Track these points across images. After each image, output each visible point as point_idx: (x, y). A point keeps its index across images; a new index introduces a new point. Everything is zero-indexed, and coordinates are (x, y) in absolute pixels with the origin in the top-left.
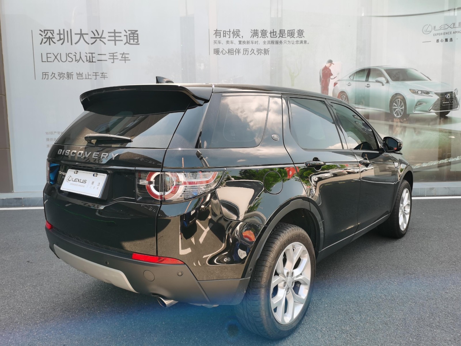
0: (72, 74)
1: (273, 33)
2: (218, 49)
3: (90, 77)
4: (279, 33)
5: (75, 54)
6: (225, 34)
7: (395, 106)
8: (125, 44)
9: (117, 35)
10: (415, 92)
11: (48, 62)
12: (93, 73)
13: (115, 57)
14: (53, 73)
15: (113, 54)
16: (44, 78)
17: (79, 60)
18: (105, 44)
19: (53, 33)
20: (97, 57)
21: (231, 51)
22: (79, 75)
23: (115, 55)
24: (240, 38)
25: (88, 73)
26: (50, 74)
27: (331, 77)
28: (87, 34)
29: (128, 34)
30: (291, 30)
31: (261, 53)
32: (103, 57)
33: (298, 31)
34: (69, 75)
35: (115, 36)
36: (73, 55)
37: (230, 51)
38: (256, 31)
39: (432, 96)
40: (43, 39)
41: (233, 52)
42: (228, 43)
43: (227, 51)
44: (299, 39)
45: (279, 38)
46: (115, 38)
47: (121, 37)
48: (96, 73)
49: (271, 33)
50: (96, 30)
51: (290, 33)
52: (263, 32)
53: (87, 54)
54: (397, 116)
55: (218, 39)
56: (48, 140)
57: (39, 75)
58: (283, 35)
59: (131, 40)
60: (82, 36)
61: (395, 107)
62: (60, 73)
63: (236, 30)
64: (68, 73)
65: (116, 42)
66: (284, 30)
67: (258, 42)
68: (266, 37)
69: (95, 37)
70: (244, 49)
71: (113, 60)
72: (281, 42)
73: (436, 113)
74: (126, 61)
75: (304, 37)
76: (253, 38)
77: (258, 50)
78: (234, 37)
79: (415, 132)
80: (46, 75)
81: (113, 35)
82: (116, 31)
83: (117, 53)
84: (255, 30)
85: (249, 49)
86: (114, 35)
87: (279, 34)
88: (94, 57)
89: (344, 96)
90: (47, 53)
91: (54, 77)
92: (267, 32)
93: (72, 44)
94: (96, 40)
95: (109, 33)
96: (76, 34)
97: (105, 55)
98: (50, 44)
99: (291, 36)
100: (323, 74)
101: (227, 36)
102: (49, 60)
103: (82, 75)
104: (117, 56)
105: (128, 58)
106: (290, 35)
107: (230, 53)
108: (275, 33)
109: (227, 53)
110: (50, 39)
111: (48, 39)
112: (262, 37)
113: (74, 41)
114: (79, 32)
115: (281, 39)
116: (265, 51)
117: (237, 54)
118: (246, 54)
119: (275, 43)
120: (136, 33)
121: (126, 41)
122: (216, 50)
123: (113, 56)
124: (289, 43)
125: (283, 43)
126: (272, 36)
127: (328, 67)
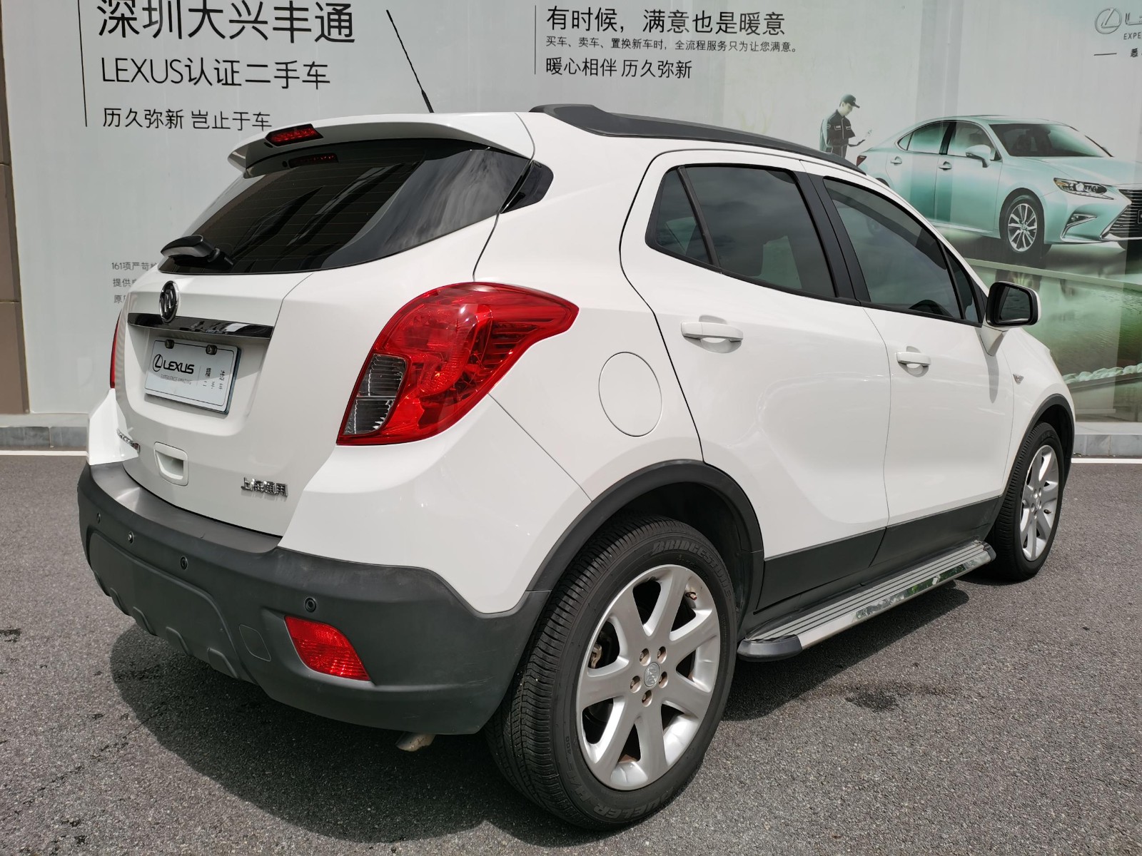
0: (179, 114)
1: (701, 19)
2: (558, 60)
3: (225, 123)
4: (719, 21)
5: (189, 63)
6: (578, 19)
7: (1017, 223)
8: (317, 40)
9: (296, 14)
10: (1069, 187)
11: (118, 80)
12: (235, 113)
13: (290, 74)
14: (131, 112)
15: (286, 64)
16: (108, 123)
17: (198, 78)
18: (266, 38)
19: (134, 6)
20: (243, 73)
21: (591, 64)
22: (200, 117)
23: (290, 66)
24: (616, 31)
25: (221, 113)
26: (124, 113)
27: (850, 139)
28: (221, 11)
29: (325, 14)
30: (749, 14)
31: (671, 73)
32: (260, 74)
33: (768, 17)
34: (172, 118)
35: (292, 19)
36: (183, 64)
37: (589, 65)
38: (657, 14)
39: (1113, 199)
40: (105, 21)
41: (597, 69)
42: (584, 44)
43: (582, 66)
44: (771, 39)
45: (717, 33)
46: (292, 24)
47: (306, 20)
48: (241, 113)
49: (696, 20)
50: (244, 2)
51: (747, 21)
52: (676, 16)
53: (219, 62)
54: (1018, 247)
55: (558, 31)
56: (116, 282)
57: (97, 116)
58: (728, 26)
59: (332, 29)
60: (206, 17)
61: (1013, 225)
62: (150, 111)
63: (606, 10)
64: (170, 111)
65: (295, 33)
66: (733, 13)
67: (662, 42)
68: (685, 31)
69: (241, 19)
70: (625, 61)
71: (285, 79)
72: (722, 44)
73: (1120, 242)
75: (784, 33)
76: (650, 31)
77: (661, 64)
78: (601, 29)
79: (1064, 291)
80: (113, 114)
81: (287, 14)
82: (294, 6)
83: (296, 62)
84: (654, 12)
85: (637, 61)
86: (289, 16)
87: (718, 23)
88: (238, 72)
90: (117, 60)
91: (134, 121)
92: (688, 17)
93: (180, 37)
94: (243, 28)
95: (276, 8)
96: (191, 10)
97: (266, 66)
98: (124, 35)
99: (749, 31)
100: (830, 132)
101: (583, 26)
102: (122, 75)
103: (206, 118)
104: (296, 70)
105: (324, 76)
106: (747, 28)
107: (588, 71)
108: (706, 21)
109: (582, 69)
110: (126, 22)
111: (121, 22)
112: (673, 30)
113: (188, 27)
114: (202, 7)
115: (722, 36)
116: (679, 67)
117: (607, 73)
118: (630, 75)
119: (706, 46)
120: (344, 11)
121: (320, 33)
122: (552, 62)
123: (286, 71)
124: (744, 49)
125: (728, 47)
126: (700, 28)
127: (842, 115)
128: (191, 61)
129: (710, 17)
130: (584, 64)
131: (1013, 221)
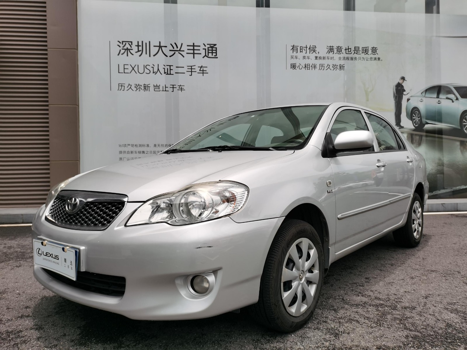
0: (148, 86)
1: (348, 49)
2: (295, 64)
3: (167, 89)
5: (153, 66)
6: (302, 49)
7: (465, 122)
8: (203, 57)
9: (195, 48)
11: (124, 73)
12: (171, 85)
13: (193, 70)
14: (129, 85)
15: (191, 66)
16: (120, 89)
17: (156, 72)
18: (184, 57)
19: (132, 44)
20: (175, 70)
21: (307, 66)
22: (157, 87)
23: (193, 67)
24: (316, 53)
25: (165, 85)
26: (126, 86)
27: (404, 92)
28: (166, 47)
29: (206, 48)
30: (365, 47)
31: (337, 69)
32: (180, 70)
33: (372, 48)
34: (146, 87)
35: (194, 50)
36: (150, 67)
37: (306, 66)
38: (331, 48)
40: (120, 50)
41: (309, 67)
42: (304, 58)
43: (304, 66)
44: (373, 56)
45: (353, 54)
46: (194, 52)
47: (199, 50)
48: (173, 85)
49: (346, 50)
50: (175, 43)
51: (364, 50)
52: (338, 48)
53: (165, 66)
55: (295, 54)
56: (121, 152)
57: (115, 86)
58: (358, 51)
59: (209, 54)
60: (160, 49)
61: (465, 124)
62: (136, 84)
63: (313, 46)
64: (145, 84)
65: (195, 55)
66: (359, 47)
67: (333, 57)
68: (342, 54)
69: (174, 49)
70: (320, 64)
71: (191, 72)
72: (355, 58)
74: (204, 74)
75: (378, 54)
76: (329, 54)
77: (333, 65)
78: (311, 53)
80: (122, 86)
81: (192, 48)
82: (195, 45)
83: (195, 66)
84: (330, 47)
85: (324, 64)
87: (354, 51)
88: (172, 70)
89: (417, 112)
90: (124, 65)
91: (130, 89)
92: (343, 49)
93: (150, 56)
94: (175, 53)
95: (188, 46)
96: (154, 46)
97: (184, 67)
98: (127, 56)
99: (365, 53)
100: (397, 90)
101: (304, 52)
102: (126, 71)
103: (159, 87)
104: (195, 69)
105: (206, 71)
106: (364, 52)
107: (306, 68)
108: (349, 50)
109: (304, 67)
110: (128, 51)
111: (126, 51)
112: (337, 53)
113: (153, 53)
114: (159, 45)
115: (356, 55)
116: (340, 66)
117: (313, 69)
118: (322, 70)
119: (350, 59)
120: (214, 47)
121: (204, 55)
122: (293, 65)
123: (191, 69)
124: (364, 60)
125: (358, 59)
126: (347, 52)
127: (401, 84)
129: (351, 49)
131: (464, 122)
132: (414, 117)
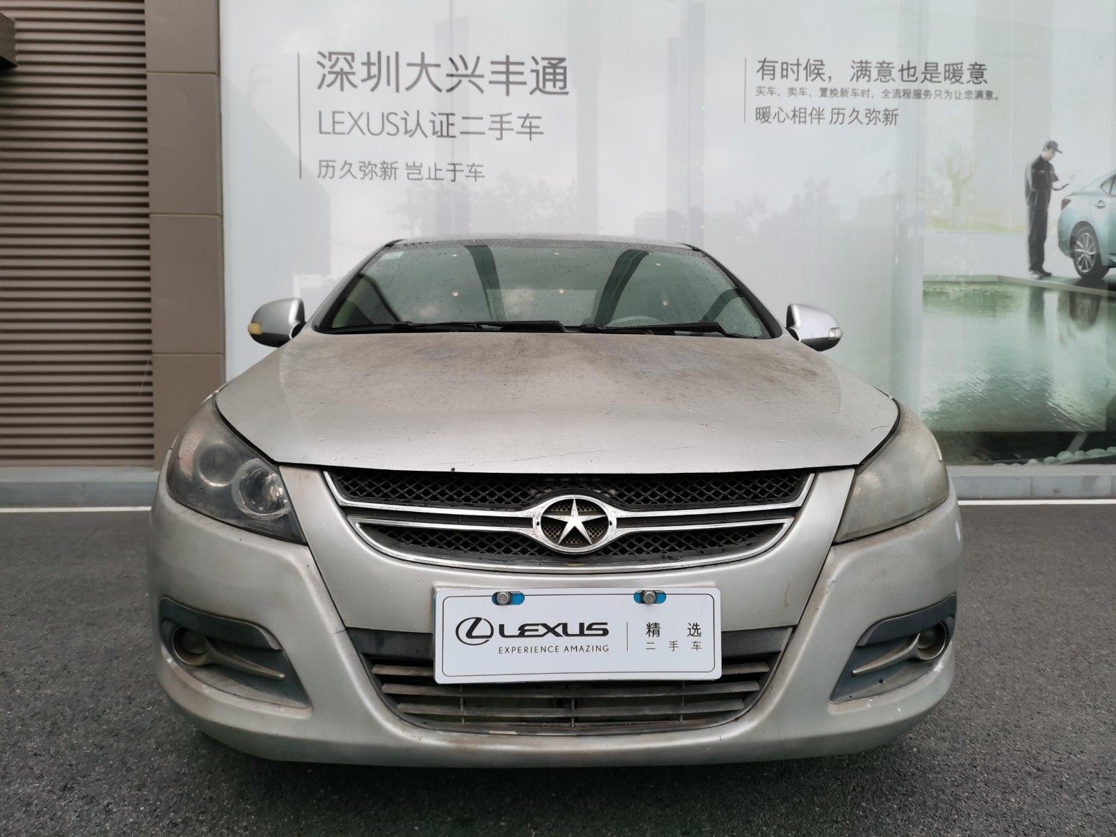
0: (394, 166)
1: (908, 69)
2: (768, 109)
3: (439, 175)
4: (924, 71)
5: (405, 116)
6: (787, 69)
8: (531, 93)
9: (512, 68)
11: (334, 133)
12: (449, 164)
13: (505, 126)
14: (346, 163)
15: (501, 116)
16: (323, 174)
17: (414, 130)
18: (482, 91)
19: (353, 60)
20: (459, 125)
21: (800, 113)
22: (414, 168)
23: (505, 119)
24: (824, 81)
25: (435, 164)
26: (338, 165)
27: (1054, 183)
28: (438, 66)
29: (540, 68)
30: (953, 65)
31: (878, 121)
32: (473, 126)
33: (971, 67)
34: (387, 170)
35: (508, 73)
36: (399, 117)
37: (797, 113)
38: (864, 65)
40: (324, 76)
41: (805, 117)
42: (793, 93)
43: (791, 114)
44: (973, 87)
45: (922, 82)
46: (508, 78)
47: (522, 73)
48: (454, 165)
49: (902, 70)
50: (461, 57)
51: (951, 71)
52: (882, 67)
55: (767, 82)
57: (311, 167)
58: (933, 75)
59: (547, 83)
60: (424, 71)
62: (364, 163)
63: (815, 61)
64: (384, 162)
65: (511, 86)
66: (937, 64)
67: (868, 91)
68: (891, 81)
69: (459, 73)
70: (833, 109)
71: (499, 132)
72: (927, 93)
74: (533, 135)
75: (986, 82)
76: (857, 81)
77: (868, 111)
78: (809, 78)
80: (327, 166)
81: (503, 68)
82: (511, 60)
83: (511, 114)
84: (861, 62)
85: (844, 109)
86: (505, 70)
87: (923, 73)
88: (453, 125)
89: (1088, 234)
90: (334, 113)
91: (349, 173)
92: (893, 68)
93: (397, 90)
94: (460, 81)
95: (493, 63)
96: (409, 65)
97: (482, 118)
98: (342, 89)
99: (953, 80)
100: (1035, 176)
101: (792, 76)
102: (339, 128)
103: (420, 170)
104: (510, 122)
105: (538, 127)
106: (951, 76)
107: (797, 119)
108: (912, 71)
109: (790, 117)
110: (344, 77)
111: (339, 77)
112: (879, 80)
113: (405, 82)
114: (419, 61)
115: (928, 85)
116: (885, 114)
117: (816, 122)
118: (838, 123)
119: (912, 94)
120: (561, 65)
121: (535, 86)
122: (761, 111)
123: (501, 123)
124: (949, 97)
125: (933, 96)
126: (905, 78)
127: (1045, 160)
128: (407, 114)
129: (915, 68)
130: (793, 113)
132: (1079, 247)
